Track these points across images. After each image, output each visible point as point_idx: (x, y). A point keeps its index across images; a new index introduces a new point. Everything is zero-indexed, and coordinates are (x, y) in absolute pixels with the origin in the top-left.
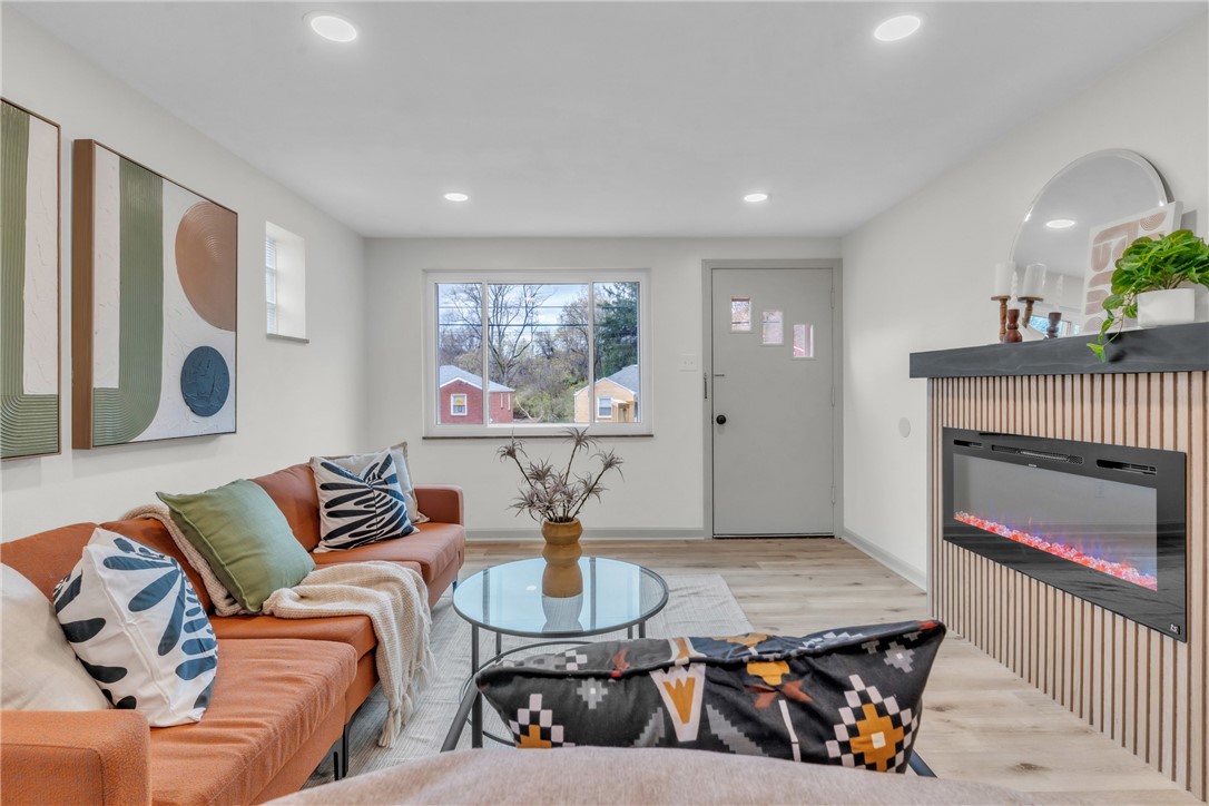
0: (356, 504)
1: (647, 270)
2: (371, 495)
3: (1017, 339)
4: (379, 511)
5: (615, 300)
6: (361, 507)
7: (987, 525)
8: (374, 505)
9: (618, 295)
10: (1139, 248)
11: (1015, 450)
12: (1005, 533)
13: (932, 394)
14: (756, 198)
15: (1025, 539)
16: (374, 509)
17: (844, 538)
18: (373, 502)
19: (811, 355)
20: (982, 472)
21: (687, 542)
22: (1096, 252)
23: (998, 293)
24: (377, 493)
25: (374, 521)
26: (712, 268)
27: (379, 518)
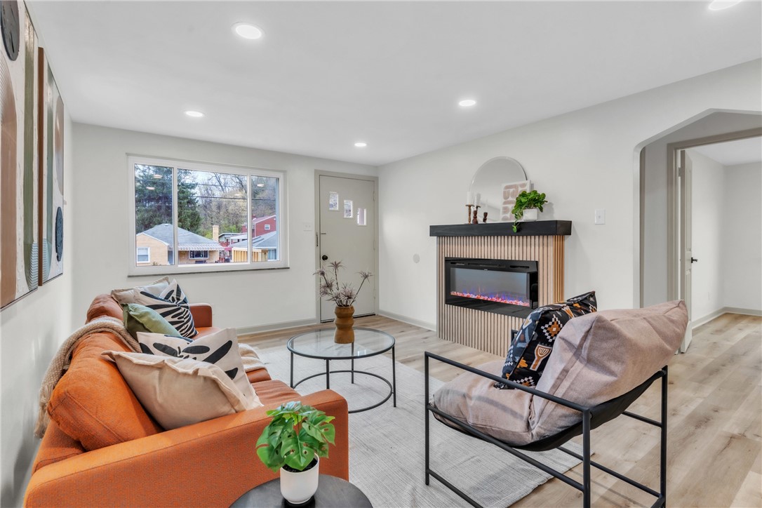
0: (173, 317)
1: (284, 172)
2: (180, 311)
3: (477, 222)
4: (185, 320)
5: (142, 174)
6: (176, 319)
7: (466, 295)
8: (182, 317)
9: (144, 171)
10: (523, 195)
11: (477, 264)
12: (473, 296)
13: (439, 243)
14: (360, 145)
15: (482, 298)
16: (183, 319)
17: (379, 314)
18: (182, 315)
19: (365, 224)
20: (460, 274)
21: (308, 326)
22: (504, 192)
23: (469, 203)
24: (183, 309)
25: (183, 328)
26: (320, 176)
27: (186, 325)
